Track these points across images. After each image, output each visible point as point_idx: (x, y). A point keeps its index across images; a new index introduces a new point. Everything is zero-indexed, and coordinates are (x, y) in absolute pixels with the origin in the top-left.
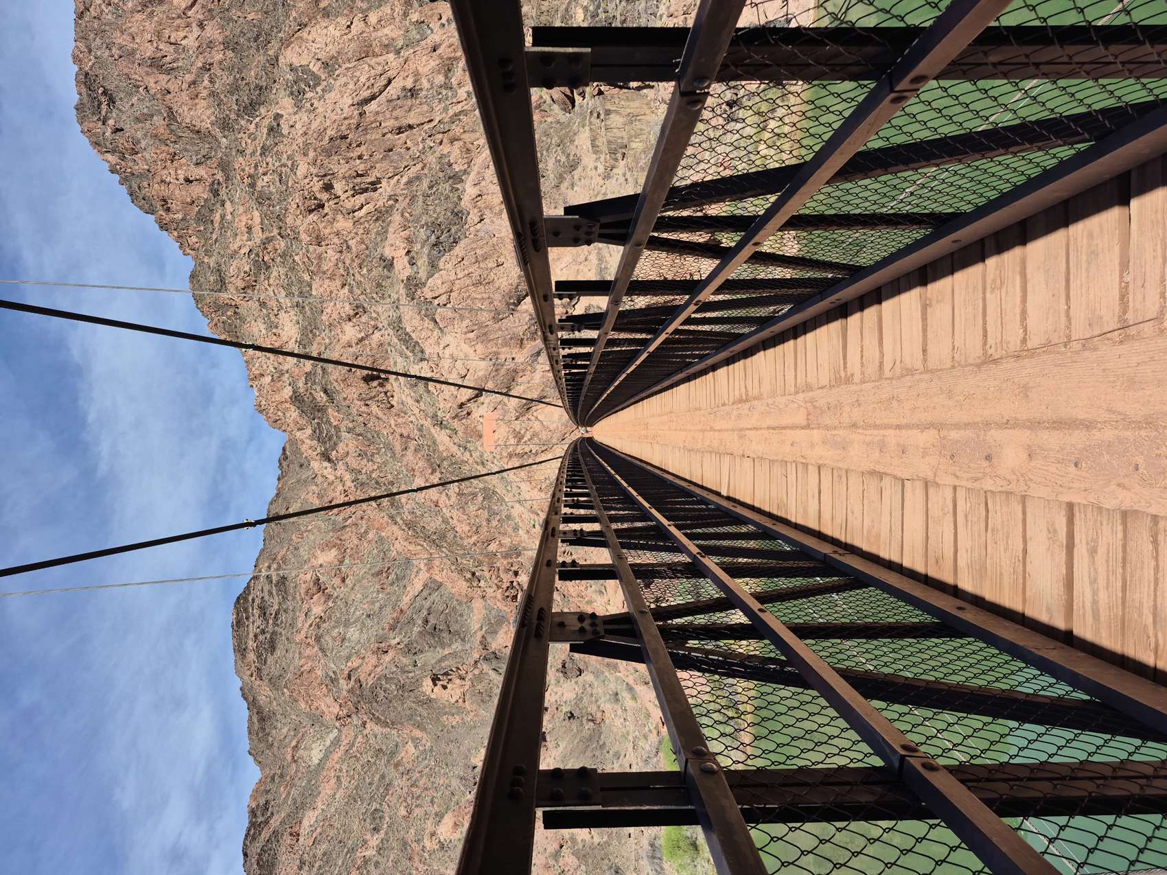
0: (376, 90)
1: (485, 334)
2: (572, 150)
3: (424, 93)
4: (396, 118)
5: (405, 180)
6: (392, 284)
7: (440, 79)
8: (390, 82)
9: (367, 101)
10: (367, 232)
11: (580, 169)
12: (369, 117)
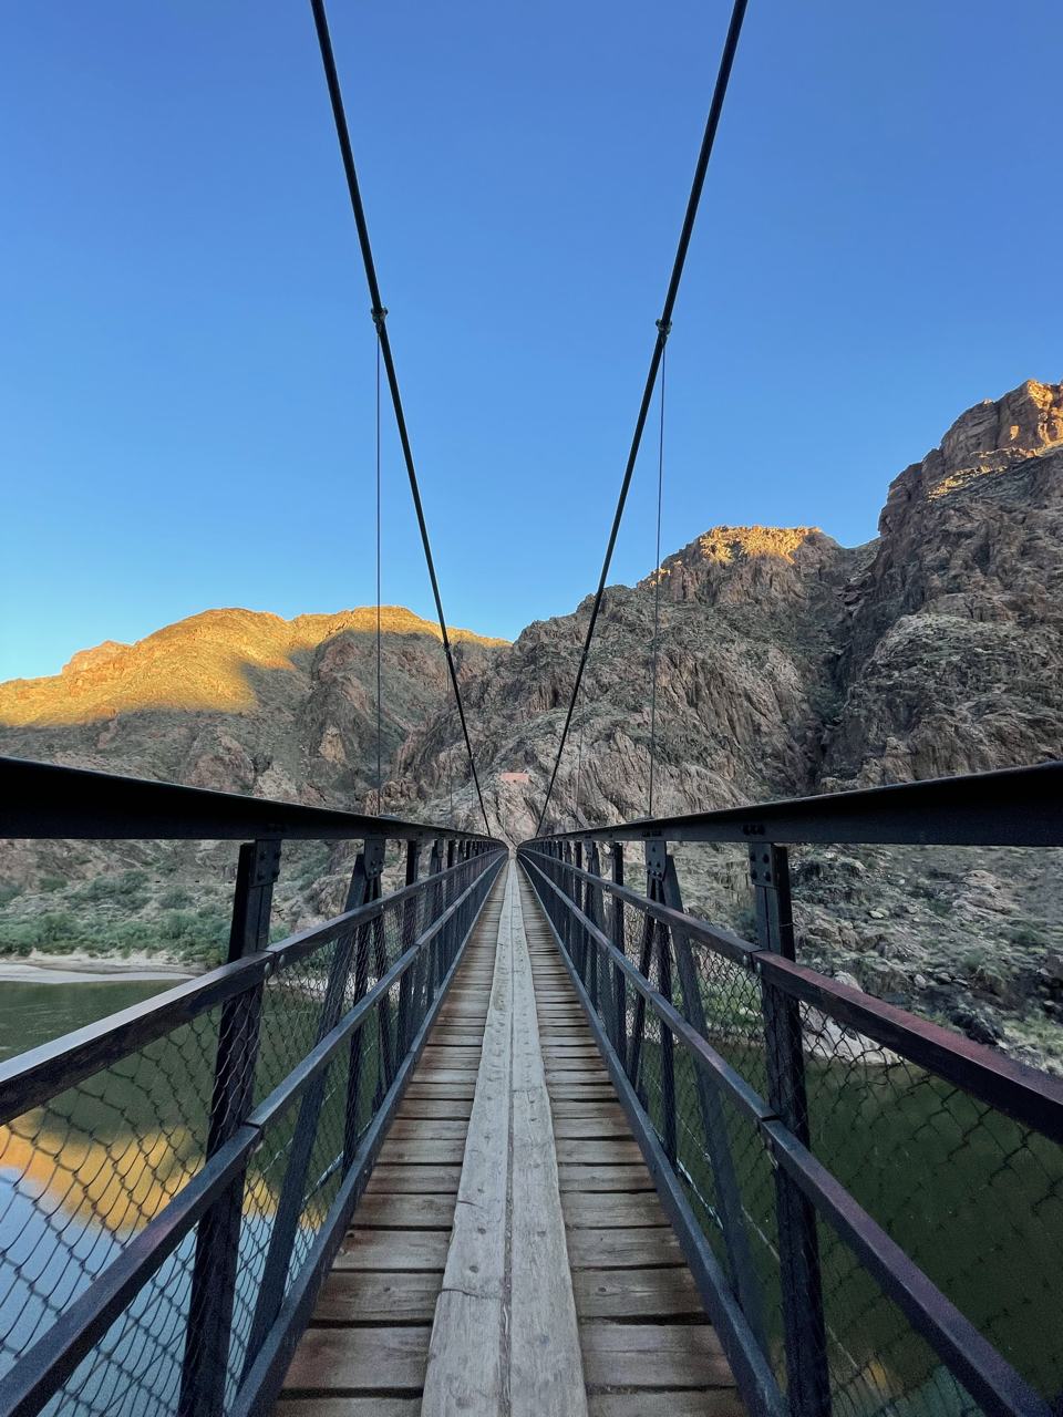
0: (758, 706)
1: (589, 776)
3: (758, 738)
4: (739, 719)
5: (697, 723)
6: (623, 711)
7: (769, 750)
8: (765, 715)
9: (749, 699)
10: (659, 696)
12: (738, 701)
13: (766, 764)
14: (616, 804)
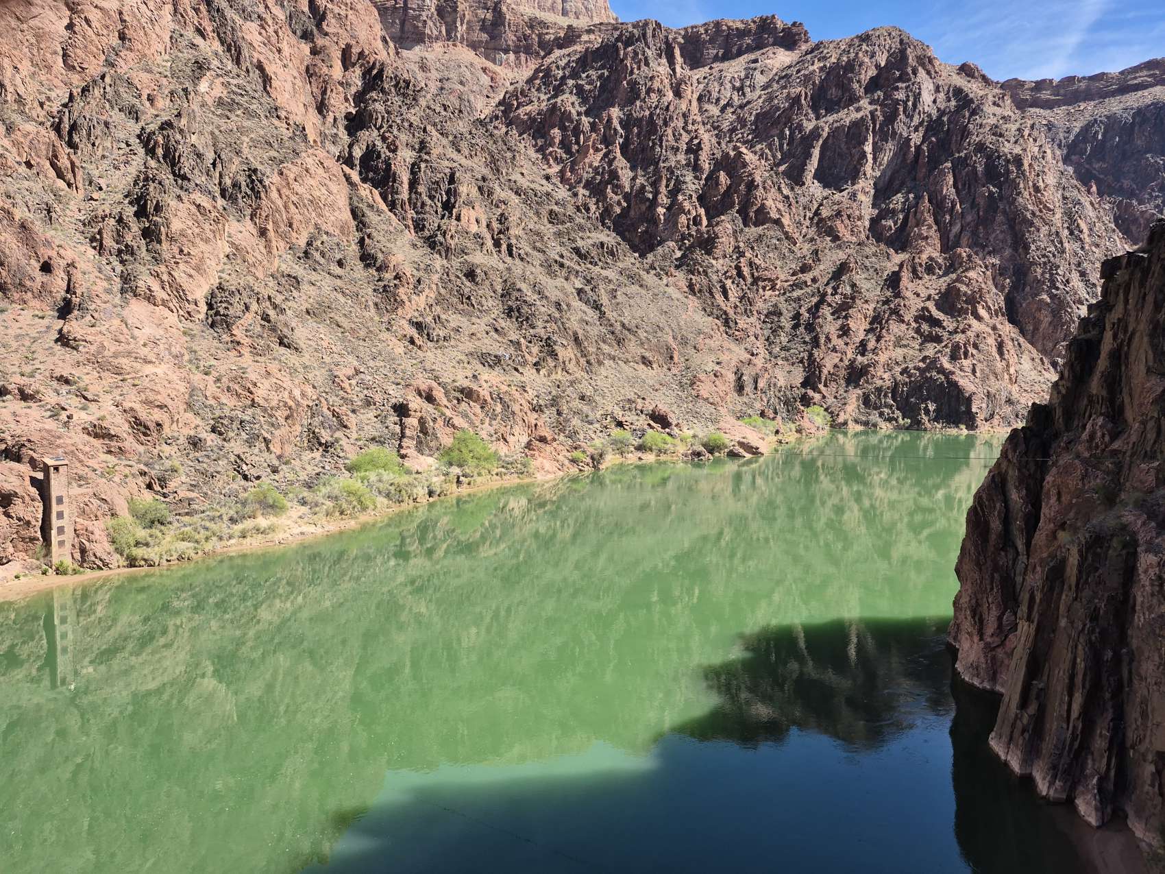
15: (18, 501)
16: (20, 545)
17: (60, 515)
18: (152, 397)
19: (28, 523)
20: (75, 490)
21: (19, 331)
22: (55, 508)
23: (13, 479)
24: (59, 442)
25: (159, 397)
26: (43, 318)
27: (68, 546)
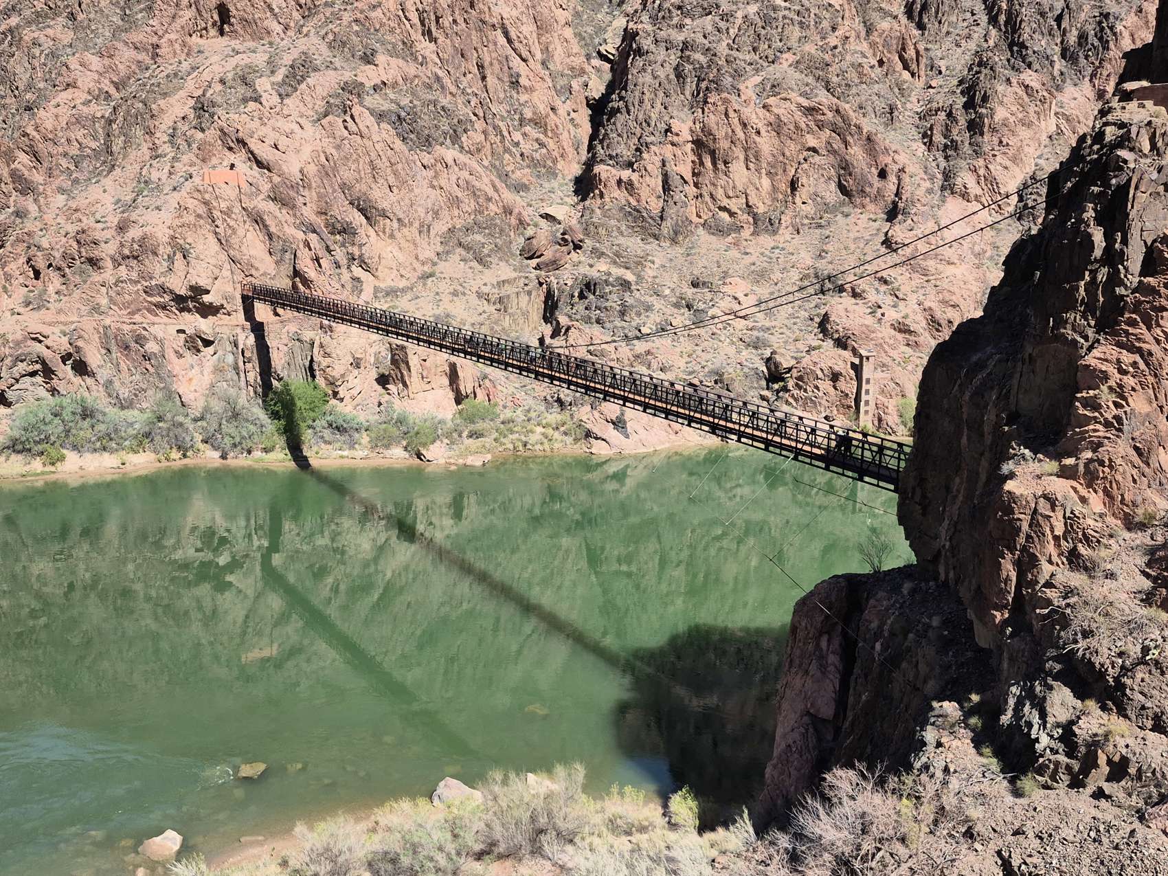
0: (517, 44)
1: (327, 174)
2: (494, 260)
3: (515, 95)
4: (491, 64)
5: (440, 73)
6: (348, 60)
7: (528, 114)
8: (524, 60)
9: (506, 34)
10: (392, 31)
11: (480, 268)
12: (491, 35)
13: (525, 135)
14: (362, 211)
15: (842, 379)
16: (841, 410)
17: (867, 392)
18: (947, 297)
19: (847, 395)
20: (879, 374)
21: (857, 235)
22: (865, 387)
23: (840, 363)
24: (873, 335)
25: (954, 298)
26: (875, 221)
27: (871, 414)
